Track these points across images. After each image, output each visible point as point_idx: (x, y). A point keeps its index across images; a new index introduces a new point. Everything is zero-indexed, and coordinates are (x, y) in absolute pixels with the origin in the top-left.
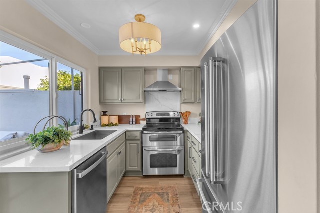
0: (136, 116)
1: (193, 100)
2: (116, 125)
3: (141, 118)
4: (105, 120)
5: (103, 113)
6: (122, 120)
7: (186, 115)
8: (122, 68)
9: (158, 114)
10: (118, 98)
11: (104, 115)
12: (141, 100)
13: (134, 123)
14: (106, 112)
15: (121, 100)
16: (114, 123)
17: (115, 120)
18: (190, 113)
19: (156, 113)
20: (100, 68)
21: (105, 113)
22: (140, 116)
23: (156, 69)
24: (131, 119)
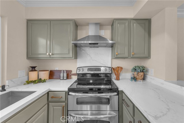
0: (67, 71)
1: (126, 55)
2: (44, 81)
3: (73, 73)
4: (33, 76)
5: (31, 69)
6: (52, 75)
7: (118, 71)
8: (50, 21)
9: (89, 70)
10: (47, 53)
11: (32, 71)
12: (71, 55)
13: (65, 78)
14: (35, 67)
15: (49, 54)
16: (43, 79)
17: (44, 75)
18: (122, 68)
19: (87, 68)
21: (33, 69)
22: (71, 71)
24: (62, 75)
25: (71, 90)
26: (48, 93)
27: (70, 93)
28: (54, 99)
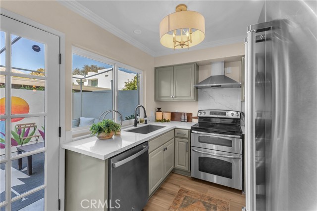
0: (187, 114)
2: (168, 121)
3: (193, 116)
4: (159, 116)
5: (157, 110)
6: (174, 117)
8: (173, 66)
9: (211, 113)
10: (170, 95)
11: (158, 111)
12: (192, 97)
13: (186, 121)
14: (160, 109)
15: (173, 97)
16: (167, 120)
17: (167, 116)
19: (209, 112)
20: (156, 69)
21: (159, 110)
22: (192, 114)
23: (210, 63)
24: (183, 118)
25: (193, 128)
26: (174, 129)
27: (193, 131)
28: (179, 135)
